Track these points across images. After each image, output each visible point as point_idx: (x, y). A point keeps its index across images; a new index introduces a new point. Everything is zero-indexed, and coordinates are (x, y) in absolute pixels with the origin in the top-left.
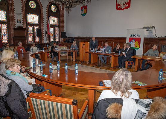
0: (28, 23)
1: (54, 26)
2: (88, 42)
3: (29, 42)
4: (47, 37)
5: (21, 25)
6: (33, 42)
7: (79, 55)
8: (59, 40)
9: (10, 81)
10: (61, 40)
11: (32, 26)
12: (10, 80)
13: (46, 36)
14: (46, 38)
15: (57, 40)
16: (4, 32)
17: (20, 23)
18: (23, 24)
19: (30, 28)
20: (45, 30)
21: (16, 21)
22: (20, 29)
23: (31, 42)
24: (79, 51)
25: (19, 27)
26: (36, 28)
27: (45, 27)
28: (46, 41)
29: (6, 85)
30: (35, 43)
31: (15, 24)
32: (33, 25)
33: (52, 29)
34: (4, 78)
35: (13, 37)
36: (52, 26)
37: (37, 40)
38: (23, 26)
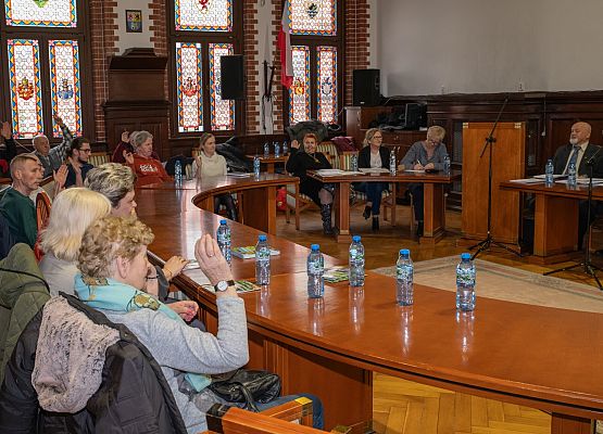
0: (177, 28)
1: (312, 42)
2: (518, 125)
3: (181, 130)
4: (274, 98)
5: (145, 40)
6: (201, 129)
7: (456, 201)
8: (342, 117)
9: (116, 333)
10: (352, 115)
11: (199, 45)
12: (113, 326)
13: (268, 94)
14: (268, 105)
15: (327, 115)
16: (65, 82)
17: (140, 30)
18: (152, 34)
19: (188, 57)
20: (265, 63)
21: (120, 21)
22: (139, 62)
23: (192, 130)
24: (459, 178)
25: (135, 51)
26: (219, 52)
27: (263, 48)
28: (269, 124)
29: (95, 354)
30: (214, 133)
31: (117, 38)
32: (205, 38)
33: (298, 57)
34: (82, 318)
35: (105, 106)
36: (300, 39)
37: (223, 117)
38: (152, 45)
